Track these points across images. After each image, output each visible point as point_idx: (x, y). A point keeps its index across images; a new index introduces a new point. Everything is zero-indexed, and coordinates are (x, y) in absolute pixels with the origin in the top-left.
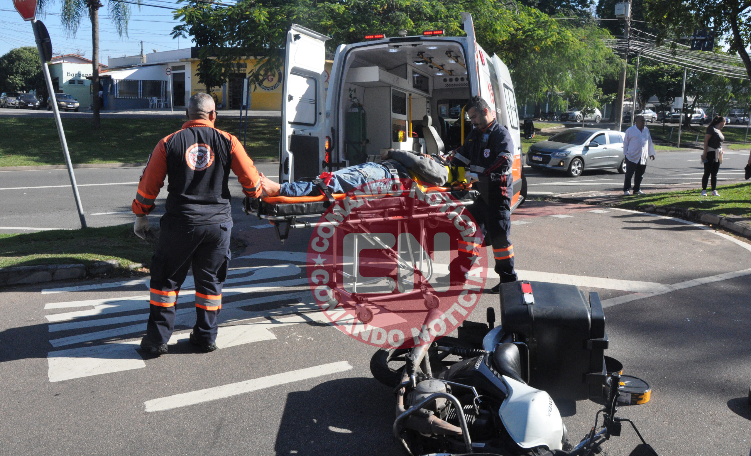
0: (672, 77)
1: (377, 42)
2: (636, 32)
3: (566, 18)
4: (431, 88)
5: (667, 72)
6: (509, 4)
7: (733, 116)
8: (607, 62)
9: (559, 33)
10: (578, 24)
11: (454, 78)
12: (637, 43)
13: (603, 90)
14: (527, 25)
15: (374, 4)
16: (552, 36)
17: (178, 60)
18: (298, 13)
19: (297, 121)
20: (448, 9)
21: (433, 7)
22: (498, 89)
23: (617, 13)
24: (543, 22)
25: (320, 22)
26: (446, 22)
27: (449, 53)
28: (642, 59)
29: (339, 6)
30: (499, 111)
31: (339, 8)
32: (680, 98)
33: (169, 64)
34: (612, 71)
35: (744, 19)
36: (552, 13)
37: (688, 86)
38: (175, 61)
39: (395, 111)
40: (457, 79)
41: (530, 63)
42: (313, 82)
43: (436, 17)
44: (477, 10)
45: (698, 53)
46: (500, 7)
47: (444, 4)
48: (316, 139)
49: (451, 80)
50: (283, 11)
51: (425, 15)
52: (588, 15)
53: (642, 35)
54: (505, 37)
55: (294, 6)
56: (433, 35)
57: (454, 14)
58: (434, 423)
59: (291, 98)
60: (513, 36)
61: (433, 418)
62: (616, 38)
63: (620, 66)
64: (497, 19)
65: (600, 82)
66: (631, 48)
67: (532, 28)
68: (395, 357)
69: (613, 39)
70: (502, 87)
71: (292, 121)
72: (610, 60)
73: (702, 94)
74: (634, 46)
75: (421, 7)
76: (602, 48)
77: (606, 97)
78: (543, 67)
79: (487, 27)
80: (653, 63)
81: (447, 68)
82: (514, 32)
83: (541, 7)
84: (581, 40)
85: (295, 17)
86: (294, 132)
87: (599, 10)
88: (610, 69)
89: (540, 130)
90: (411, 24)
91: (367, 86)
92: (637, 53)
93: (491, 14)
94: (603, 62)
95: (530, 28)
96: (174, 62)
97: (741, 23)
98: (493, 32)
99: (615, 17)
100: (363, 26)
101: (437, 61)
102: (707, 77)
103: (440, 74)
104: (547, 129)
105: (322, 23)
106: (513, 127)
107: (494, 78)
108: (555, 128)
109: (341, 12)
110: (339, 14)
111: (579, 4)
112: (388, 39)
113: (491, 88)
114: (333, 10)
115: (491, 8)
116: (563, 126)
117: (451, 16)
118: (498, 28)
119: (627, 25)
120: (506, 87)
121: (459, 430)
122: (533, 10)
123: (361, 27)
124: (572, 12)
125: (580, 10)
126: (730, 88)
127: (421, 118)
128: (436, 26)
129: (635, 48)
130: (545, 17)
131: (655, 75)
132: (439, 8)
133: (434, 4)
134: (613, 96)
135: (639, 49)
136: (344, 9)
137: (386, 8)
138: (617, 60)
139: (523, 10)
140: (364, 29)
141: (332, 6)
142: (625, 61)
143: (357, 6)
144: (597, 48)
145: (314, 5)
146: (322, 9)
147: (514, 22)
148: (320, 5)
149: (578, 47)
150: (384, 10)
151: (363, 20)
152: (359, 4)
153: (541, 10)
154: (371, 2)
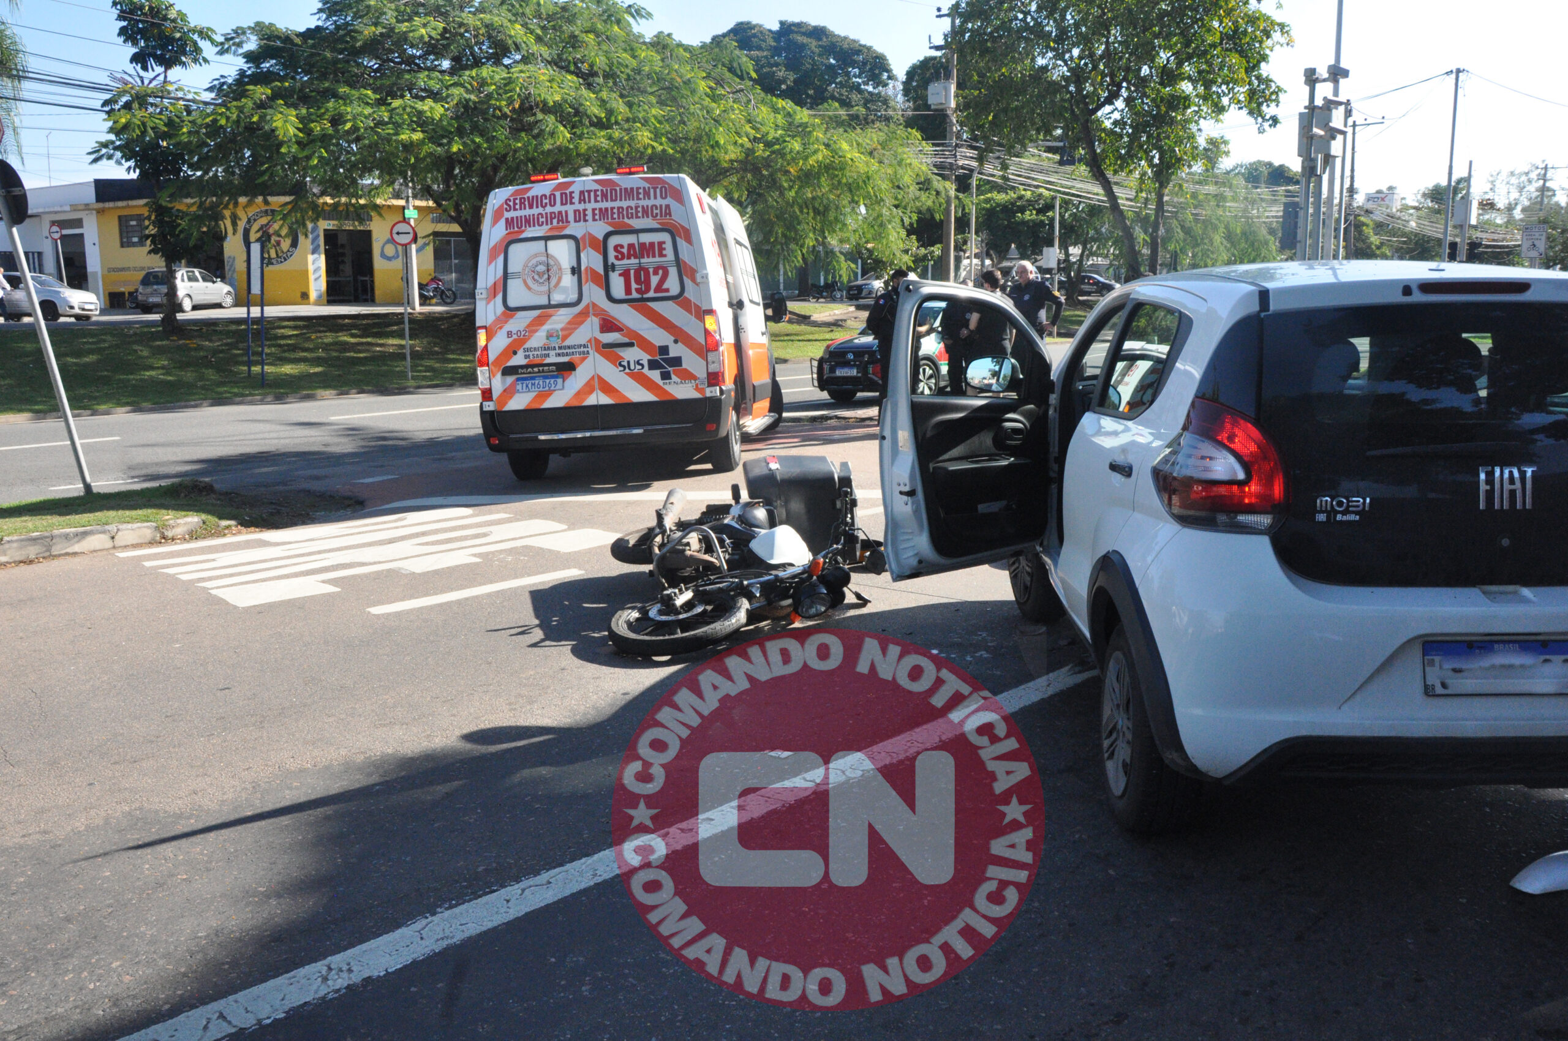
0: (1039, 211)
3: (844, 111)
5: (1032, 203)
6: (737, 91)
8: (920, 189)
9: (827, 146)
10: (864, 122)
12: (971, 153)
13: (918, 240)
14: (772, 131)
15: (497, 100)
16: (816, 152)
17: (68, 208)
18: (354, 118)
20: (630, 105)
21: (603, 102)
22: (727, 246)
23: (932, 100)
24: (800, 125)
25: (397, 134)
26: (628, 130)
28: (984, 181)
29: (433, 104)
30: (730, 279)
31: (431, 108)
32: (1051, 249)
33: (43, 216)
34: (930, 203)
36: (816, 102)
37: (1067, 230)
38: (59, 209)
41: (781, 196)
43: (608, 119)
44: (682, 106)
46: (721, 97)
47: (622, 96)
50: (324, 114)
51: (589, 117)
52: (886, 101)
54: (735, 154)
55: (345, 104)
57: (640, 116)
58: (692, 556)
60: (749, 152)
61: (689, 553)
62: (934, 145)
63: (943, 194)
64: (718, 122)
65: (911, 224)
66: (960, 163)
67: (781, 136)
68: (637, 543)
69: (928, 147)
70: (732, 243)
72: (924, 185)
73: (1094, 240)
74: (966, 158)
75: (581, 105)
76: (910, 164)
77: (923, 251)
79: (701, 137)
80: (1003, 189)
82: (749, 145)
83: (797, 89)
84: (870, 154)
85: (348, 126)
87: (907, 91)
88: (927, 201)
89: (809, 317)
90: (564, 137)
92: (971, 171)
93: (708, 112)
94: (913, 189)
95: (777, 135)
96: (56, 213)
98: (712, 147)
99: (928, 107)
100: (477, 140)
102: (1098, 211)
104: (822, 315)
105: (403, 137)
106: (752, 301)
107: (720, 230)
108: (837, 312)
109: (437, 117)
110: (433, 119)
111: (869, 80)
113: (716, 246)
114: (420, 113)
115: (707, 101)
116: (852, 309)
117: (635, 120)
118: (722, 140)
119: (951, 121)
120: (738, 242)
121: (717, 562)
122: (782, 103)
123: (473, 142)
124: (854, 97)
125: (870, 93)
128: (610, 138)
129: (967, 162)
130: (803, 115)
131: (1009, 209)
132: (614, 105)
133: (605, 97)
134: (937, 250)
135: (975, 164)
136: (442, 110)
137: (517, 106)
138: (938, 183)
139: (763, 101)
140: (479, 146)
141: (419, 105)
142: (951, 188)
143: (465, 105)
144: (900, 163)
145: (381, 102)
146: (400, 111)
147: (748, 128)
148: (396, 103)
149: (862, 168)
150: (514, 110)
151: (476, 129)
152: (468, 101)
153: (793, 100)
154: (489, 96)
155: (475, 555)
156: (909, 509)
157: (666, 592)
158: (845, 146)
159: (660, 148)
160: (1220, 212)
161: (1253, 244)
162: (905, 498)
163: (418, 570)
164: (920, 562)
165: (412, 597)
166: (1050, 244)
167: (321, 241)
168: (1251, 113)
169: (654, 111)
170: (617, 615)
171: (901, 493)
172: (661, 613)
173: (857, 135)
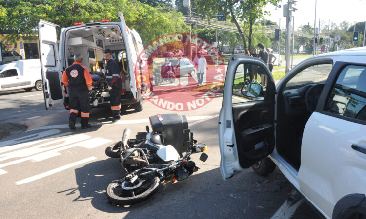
0: (212, 33)
1: (80, 26)
2: (194, 14)
3: (161, 8)
4: (104, 46)
5: (210, 31)
6: (134, 3)
7: (239, 49)
9: (159, 16)
10: (167, 11)
11: (114, 40)
12: (195, 18)
16: (156, 18)
18: (26, 11)
19: (48, 65)
20: (105, 6)
21: (97, 5)
22: (136, 44)
23: (184, 5)
24: (151, 11)
25: (38, 15)
26: (105, 13)
27: (112, 29)
28: (198, 26)
31: (48, 7)
32: (216, 43)
35: (235, 8)
36: (154, 5)
37: (219, 38)
39: (90, 57)
40: (116, 41)
41: (147, 30)
42: (52, 46)
43: (99, 10)
44: (119, 6)
45: (221, 22)
46: (130, 4)
47: (103, 4)
48: (57, 72)
49: (113, 41)
50: (16, 10)
51: (94, 10)
52: (171, 6)
53: (196, 15)
54: (134, 19)
55: (22, 7)
56: (106, 22)
58: (136, 160)
59: (44, 54)
60: (138, 19)
61: (134, 158)
63: (188, 29)
64: (129, 10)
66: (192, 21)
68: (114, 149)
69: (184, 17)
70: (137, 43)
71: (45, 65)
72: (184, 27)
73: (224, 40)
74: (194, 20)
75: (91, 6)
76: (180, 21)
78: (153, 32)
80: (202, 27)
81: (111, 36)
83: (149, 3)
84: (170, 19)
85: (24, 13)
86: (47, 70)
87: (176, 3)
88: (184, 31)
90: (88, 15)
91: (76, 47)
92: (195, 23)
93: (126, 8)
94: (181, 28)
95: (145, 14)
97: (234, 10)
99: (183, 7)
100: (63, 17)
101: (107, 33)
102: (226, 32)
103: (108, 39)
105: (40, 15)
107: (134, 39)
110: (49, 10)
112: (85, 25)
114: (45, 9)
115: (126, 5)
117: (107, 10)
118: (131, 15)
119: (190, 10)
120: (140, 43)
121: (145, 161)
122: (146, 5)
124: (164, 5)
125: (167, 4)
126: (235, 37)
127: (102, 60)
128: (100, 15)
130: (152, 8)
131: (204, 33)
132: (101, 6)
135: (196, 21)
136: (51, 8)
137: (74, 7)
138: (187, 26)
139: (141, 5)
140: (63, 18)
141: (44, 7)
142: (190, 27)
143: (58, 6)
144: (177, 21)
145: (34, 6)
146: (39, 8)
147: (137, 12)
148: (38, 6)
149: (168, 22)
150: (73, 8)
151: (62, 13)
152: (59, 6)
153: (149, 5)
154: (65, 4)
155: (59, 152)
156: (231, 152)
157: (127, 176)
158: (163, 16)
159: (114, 18)
160: (256, 32)
161: (264, 40)
162: (230, 148)
163: (38, 160)
164: (234, 171)
165: (34, 174)
166: (215, 41)
167: (23, 46)
168: (274, 4)
169: (112, 8)
170: (109, 186)
171: (228, 145)
172: (126, 185)
173: (166, 14)
